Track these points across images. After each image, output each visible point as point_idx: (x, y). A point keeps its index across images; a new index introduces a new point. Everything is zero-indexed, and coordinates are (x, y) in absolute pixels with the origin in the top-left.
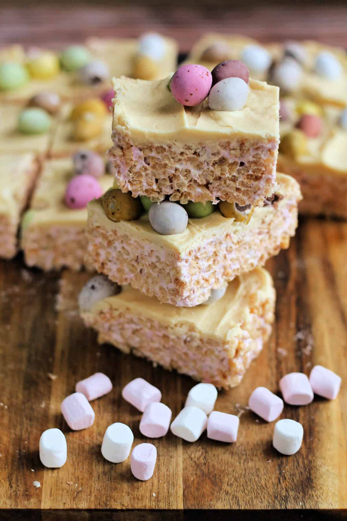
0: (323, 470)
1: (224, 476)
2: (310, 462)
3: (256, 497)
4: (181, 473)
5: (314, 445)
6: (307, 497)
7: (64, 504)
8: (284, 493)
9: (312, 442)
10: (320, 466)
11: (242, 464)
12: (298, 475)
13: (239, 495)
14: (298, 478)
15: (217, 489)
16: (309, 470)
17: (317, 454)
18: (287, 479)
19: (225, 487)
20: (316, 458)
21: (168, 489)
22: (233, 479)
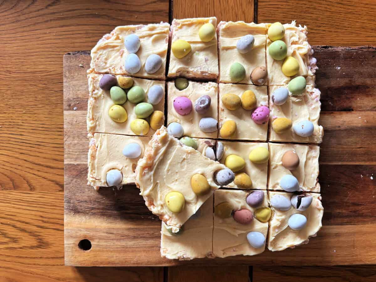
0: (84, 218)
1: (80, 179)
2: (88, 213)
3: (70, 191)
4: (82, 163)
5: (97, 216)
6: (70, 210)
7: (66, 119)
8: (72, 201)
9: (98, 215)
10: (85, 217)
11: (87, 187)
12: (81, 208)
13: (71, 185)
14: (79, 208)
15: (74, 176)
16: (83, 213)
17: (92, 217)
18: (79, 204)
19: (75, 180)
20: (90, 216)
21: (74, 158)
22: (79, 183)
